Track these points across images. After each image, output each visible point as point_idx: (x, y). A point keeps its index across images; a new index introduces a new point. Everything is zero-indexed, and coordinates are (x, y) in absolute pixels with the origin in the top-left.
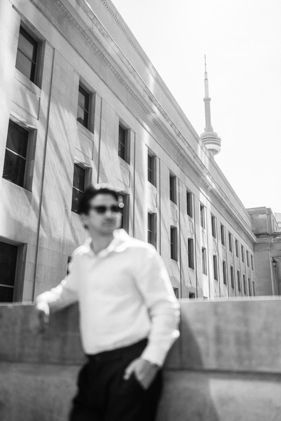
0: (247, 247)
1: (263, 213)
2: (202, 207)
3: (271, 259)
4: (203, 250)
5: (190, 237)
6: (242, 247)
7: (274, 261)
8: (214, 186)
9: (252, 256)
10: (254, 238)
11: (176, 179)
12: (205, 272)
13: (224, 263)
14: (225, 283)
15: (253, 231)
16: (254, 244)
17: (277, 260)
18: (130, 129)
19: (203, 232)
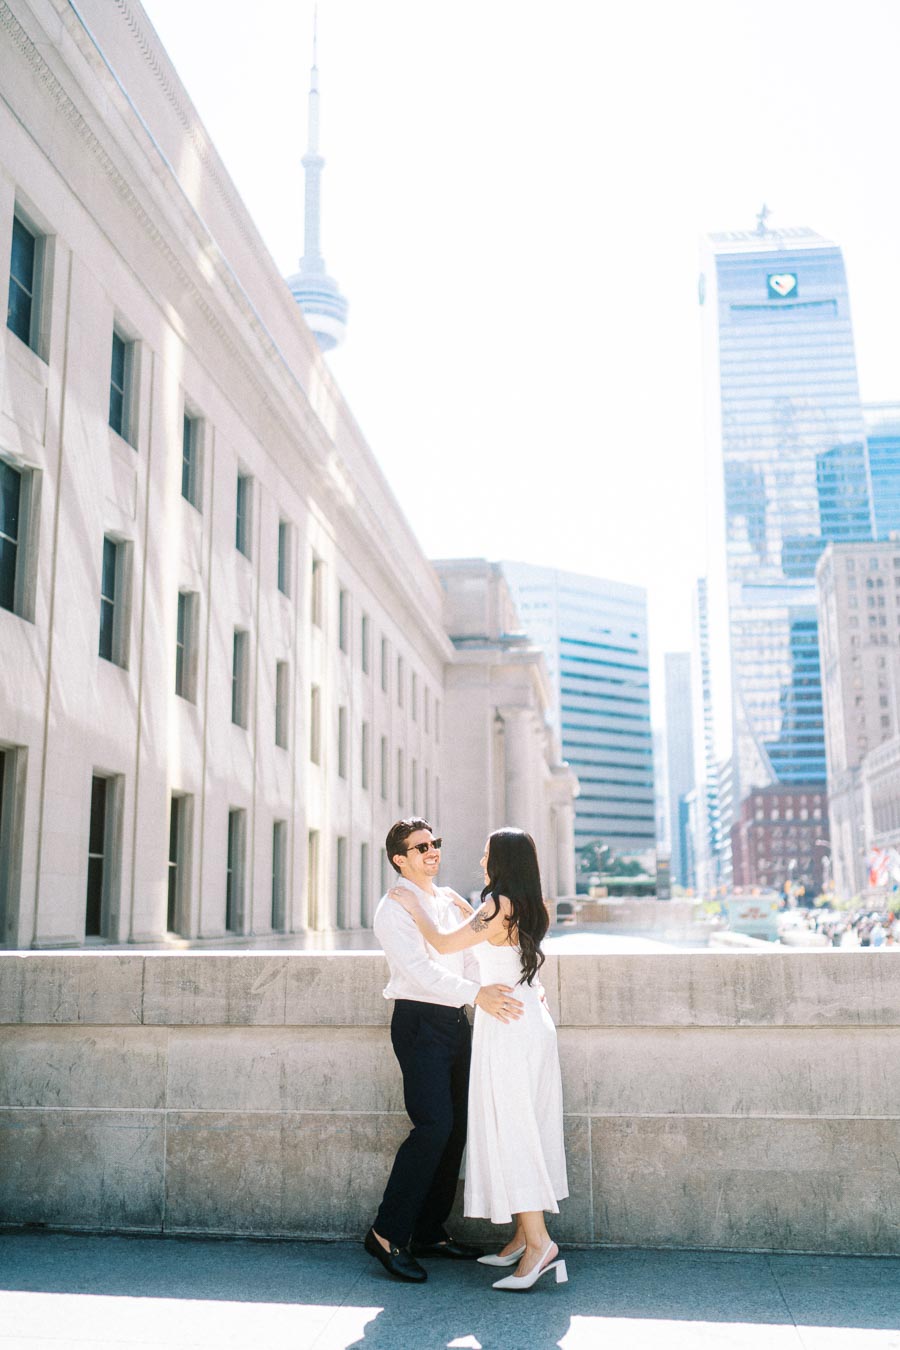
0: (427, 676)
1: (477, 576)
2: (316, 565)
3: (491, 714)
4: (315, 691)
5: (280, 655)
6: (414, 676)
7: (498, 718)
8: (349, 497)
9: (437, 703)
10: (448, 649)
11: (251, 484)
12: (315, 758)
13: (364, 727)
14: (364, 785)
15: (445, 627)
16: (446, 667)
17: (505, 714)
18: (140, 341)
19: (313, 636)
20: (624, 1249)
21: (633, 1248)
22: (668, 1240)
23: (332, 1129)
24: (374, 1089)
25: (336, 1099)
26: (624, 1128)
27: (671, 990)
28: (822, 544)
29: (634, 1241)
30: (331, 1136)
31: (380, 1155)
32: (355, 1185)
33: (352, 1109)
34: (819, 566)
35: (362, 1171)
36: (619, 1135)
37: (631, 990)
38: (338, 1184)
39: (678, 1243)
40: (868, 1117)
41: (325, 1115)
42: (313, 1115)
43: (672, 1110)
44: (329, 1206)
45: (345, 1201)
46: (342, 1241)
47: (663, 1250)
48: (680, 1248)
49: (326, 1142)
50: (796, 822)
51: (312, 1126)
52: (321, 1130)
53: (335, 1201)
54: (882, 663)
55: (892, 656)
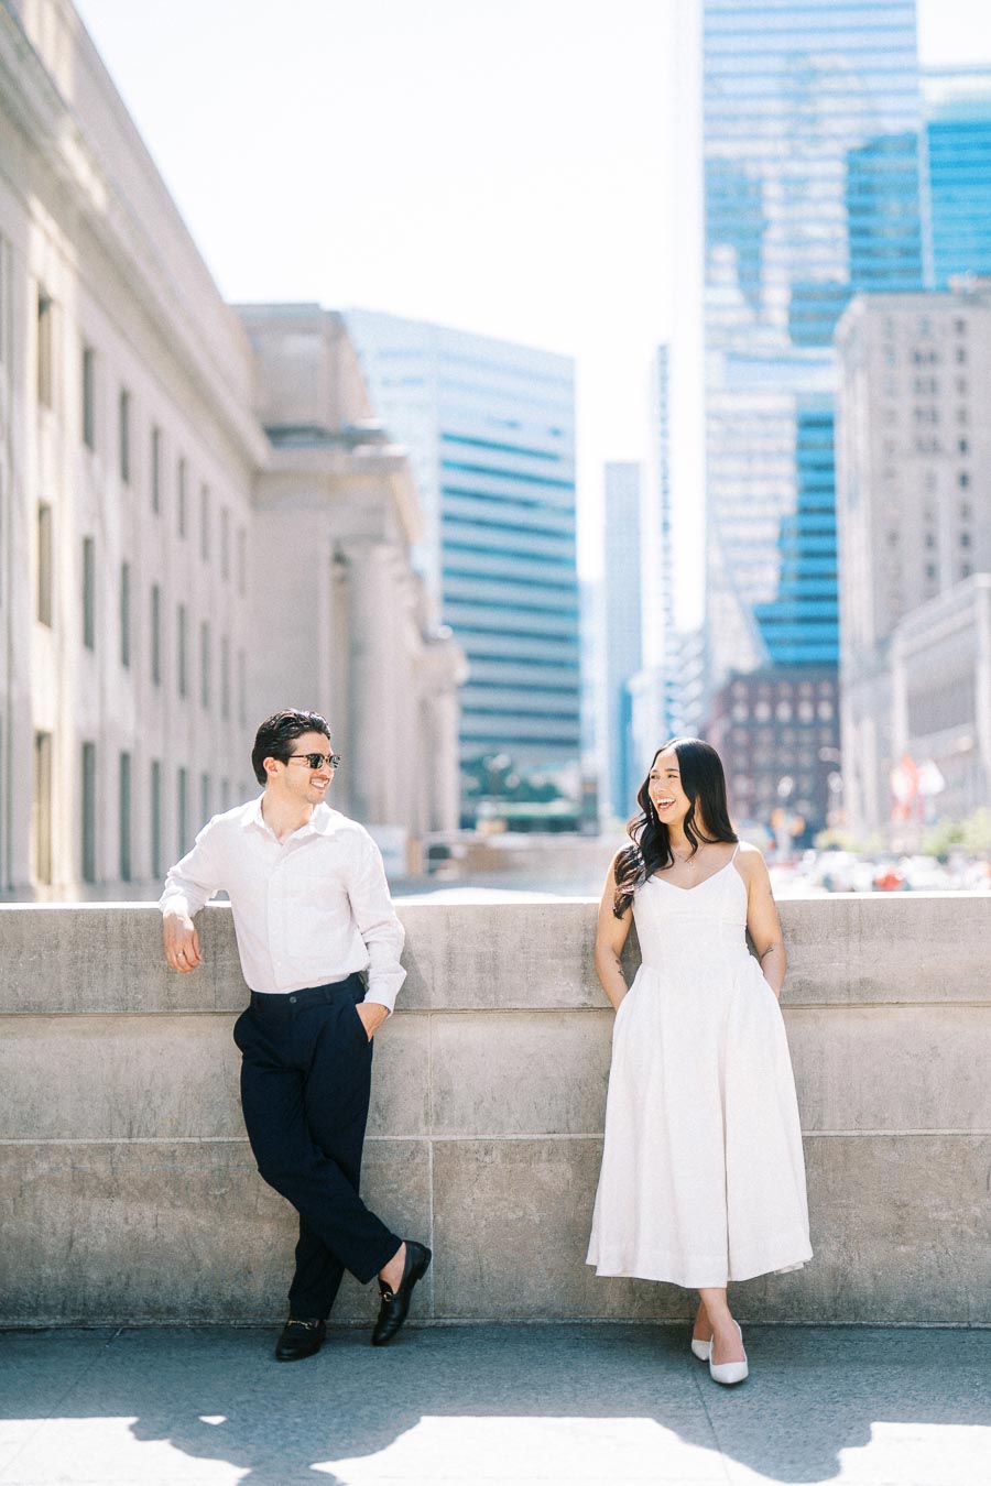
0: (228, 491)
1: (308, 330)
2: (43, 305)
3: (326, 551)
4: (43, 511)
6: (205, 491)
7: (339, 559)
8: (98, 197)
9: (242, 533)
10: (260, 449)
12: (45, 616)
13: (125, 569)
14: (125, 661)
15: (256, 413)
16: (257, 477)
17: (351, 553)
19: (40, 424)
20: (478, 1326)
21: (489, 1324)
22: (542, 1311)
23: (43, 1167)
24: (107, 1106)
25: (49, 1121)
26: (481, 1156)
27: (554, 956)
28: (846, 295)
29: (490, 1315)
30: (42, 1177)
31: (118, 1203)
32: (76, 1245)
33: (74, 1136)
34: (842, 329)
35: (89, 1226)
36: (473, 1166)
37: (495, 956)
38: (52, 1246)
39: (556, 1315)
40: (832, 1133)
41: (32, 1147)
42: (12, 1145)
43: (551, 1130)
44: (40, 1278)
45: (64, 1270)
46: (58, 1328)
47: (534, 1325)
48: (559, 1322)
49: (34, 1186)
50: (795, 722)
51: (12, 1162)
52: (26, 1168)
53: (49, 1271)
54: (931, 482)
55: (946, 472)
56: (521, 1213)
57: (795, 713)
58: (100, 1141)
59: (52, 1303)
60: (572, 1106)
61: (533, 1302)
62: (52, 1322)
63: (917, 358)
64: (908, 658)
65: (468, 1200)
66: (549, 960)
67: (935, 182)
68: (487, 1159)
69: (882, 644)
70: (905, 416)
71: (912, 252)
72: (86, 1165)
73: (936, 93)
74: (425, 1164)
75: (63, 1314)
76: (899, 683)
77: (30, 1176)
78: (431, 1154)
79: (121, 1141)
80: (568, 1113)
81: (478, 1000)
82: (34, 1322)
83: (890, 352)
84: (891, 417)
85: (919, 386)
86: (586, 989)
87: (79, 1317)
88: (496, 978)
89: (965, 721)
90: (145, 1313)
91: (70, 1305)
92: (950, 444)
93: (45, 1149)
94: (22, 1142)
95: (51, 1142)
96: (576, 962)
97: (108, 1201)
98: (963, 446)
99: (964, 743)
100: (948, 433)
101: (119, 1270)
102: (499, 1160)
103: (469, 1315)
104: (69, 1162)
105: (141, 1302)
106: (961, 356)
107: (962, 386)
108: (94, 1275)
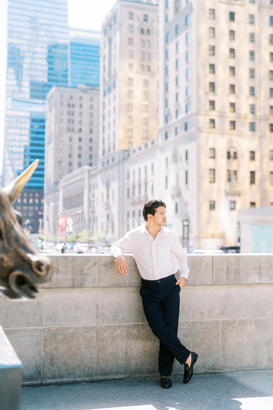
20: (233, 371)
21: (236, 370)
22: (248, 366)
23: (119, 331)
25: (121, 318)
26: (233, 324)
27: (253, 269)
30: (118, 334)
32: (129, 354)
33: (127, 322)
35: (132, 348)
36: (231, 327)
37: (238, 270)
38: (121, 354)
39: (251, 367)
41: (116, 326)
42: (110, 325)
43: (251, 316)
45: (125, 361)
46: (123, 379)
47: (246, 370)
48: (252, 369)
49: (116, 337)
50: (28, 204)
51: (110, 330)
52: (114, 332)
53: (120, 362)
54: (71, 139)
55: (76, 137)
56: (243, 340)
57: (28, 201)
58: (135, 323)
59: (121, 371)
60: (255, 310)
61: (246, 364)
62: (122, 377)
63: (69, 105)
64: (63, 187)
65: (230, 337)
66: (251, 271)
67: (72, 58)
68: (235, 325)
69: (57, 183)
70: (65, 121)
71: (66, 76)
72: (131, 331)
73: (72, 34)
74: (220, 327)
75: (125, 374)
76: (61, 194)
77: (115, 334)
78: (221, 324)
79: (140, 323)
80: (254, 312)
81: (234, 282)
82: (116, 377)
83: (62, 103)
84: (61, 121)
85: (69, 113)
86: (260, 278)
87: (129, 375)
88: (239, 276)
89: (80, 206)
90: (147, 373)
91: (126, 372)
92: (77, 129)
93: (120, 326)
94: (113, 324)
95: (121, 324)
96: (257, 271)
97: (137, 341)
98: (80, 130)
99: (80, 212)
100: (77, 127)
101: (140, 361)
102: (238, 325)
103: (230, 368)
104: (126, 330)
105: (146, 370)
106: (81, 106)
107: (81, 114)
108: (133, 363)
